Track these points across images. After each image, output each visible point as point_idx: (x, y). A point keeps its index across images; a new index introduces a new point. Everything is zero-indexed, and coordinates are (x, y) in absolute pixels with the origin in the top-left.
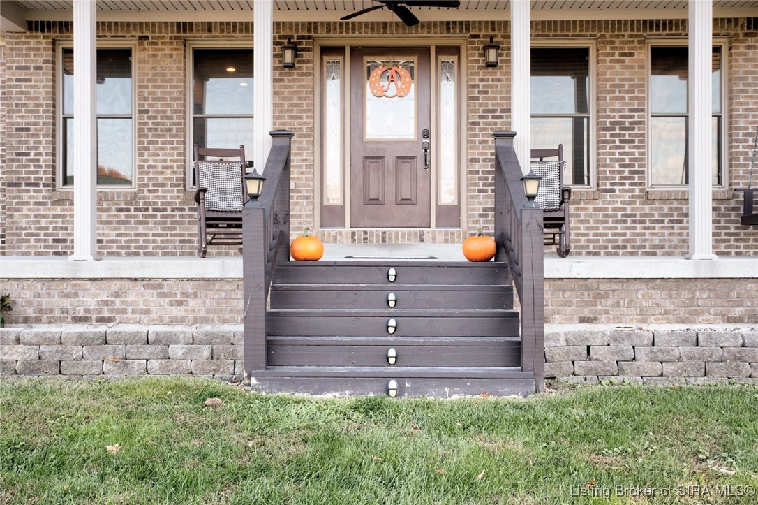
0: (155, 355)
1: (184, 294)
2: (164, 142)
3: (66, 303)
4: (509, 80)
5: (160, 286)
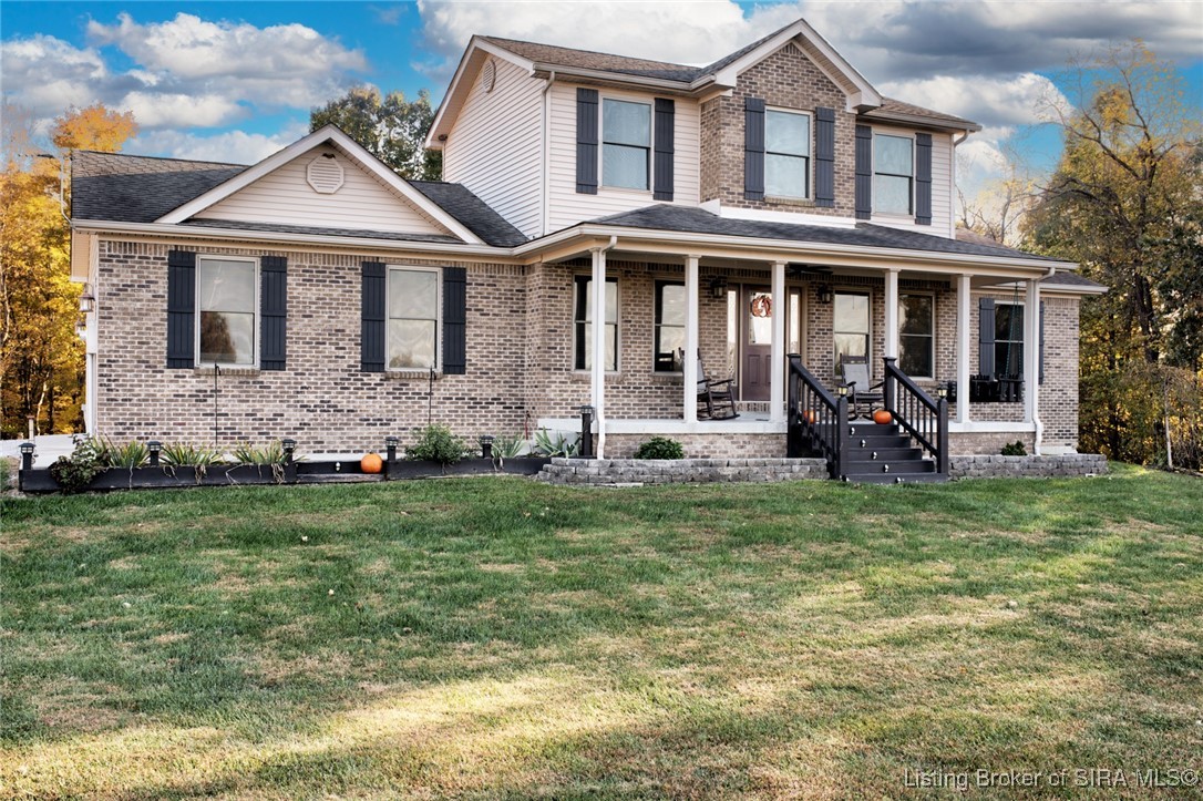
0: (787, 471)
1: (744, 442)
2: (640, 343)
4: (832, 311)
5: (732, 438)
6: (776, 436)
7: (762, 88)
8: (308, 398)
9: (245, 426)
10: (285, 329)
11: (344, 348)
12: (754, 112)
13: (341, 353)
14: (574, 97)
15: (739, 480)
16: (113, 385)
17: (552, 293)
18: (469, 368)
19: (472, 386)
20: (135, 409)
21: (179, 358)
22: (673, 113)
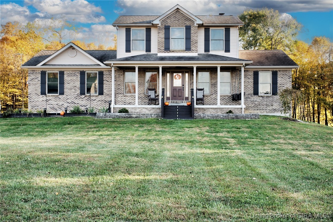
0: (150, 116)
1: (150, 110)
2: (141, 87)
3: (135, 111)
6: (159, 108)
7: (169, 22)
8: (69, 101)
9: (56, 107)
10: (64, 86)
11: (76, 90)
12: (167, 29)
13: (76, 91)
14: (125, 30)
15: (137, 118)
16: (31, 98)
17: (119, 76)
18: (104, 94)
19: (105, 98)
20: (35, 103)
21: (43, 93)
22: (151, 31)
